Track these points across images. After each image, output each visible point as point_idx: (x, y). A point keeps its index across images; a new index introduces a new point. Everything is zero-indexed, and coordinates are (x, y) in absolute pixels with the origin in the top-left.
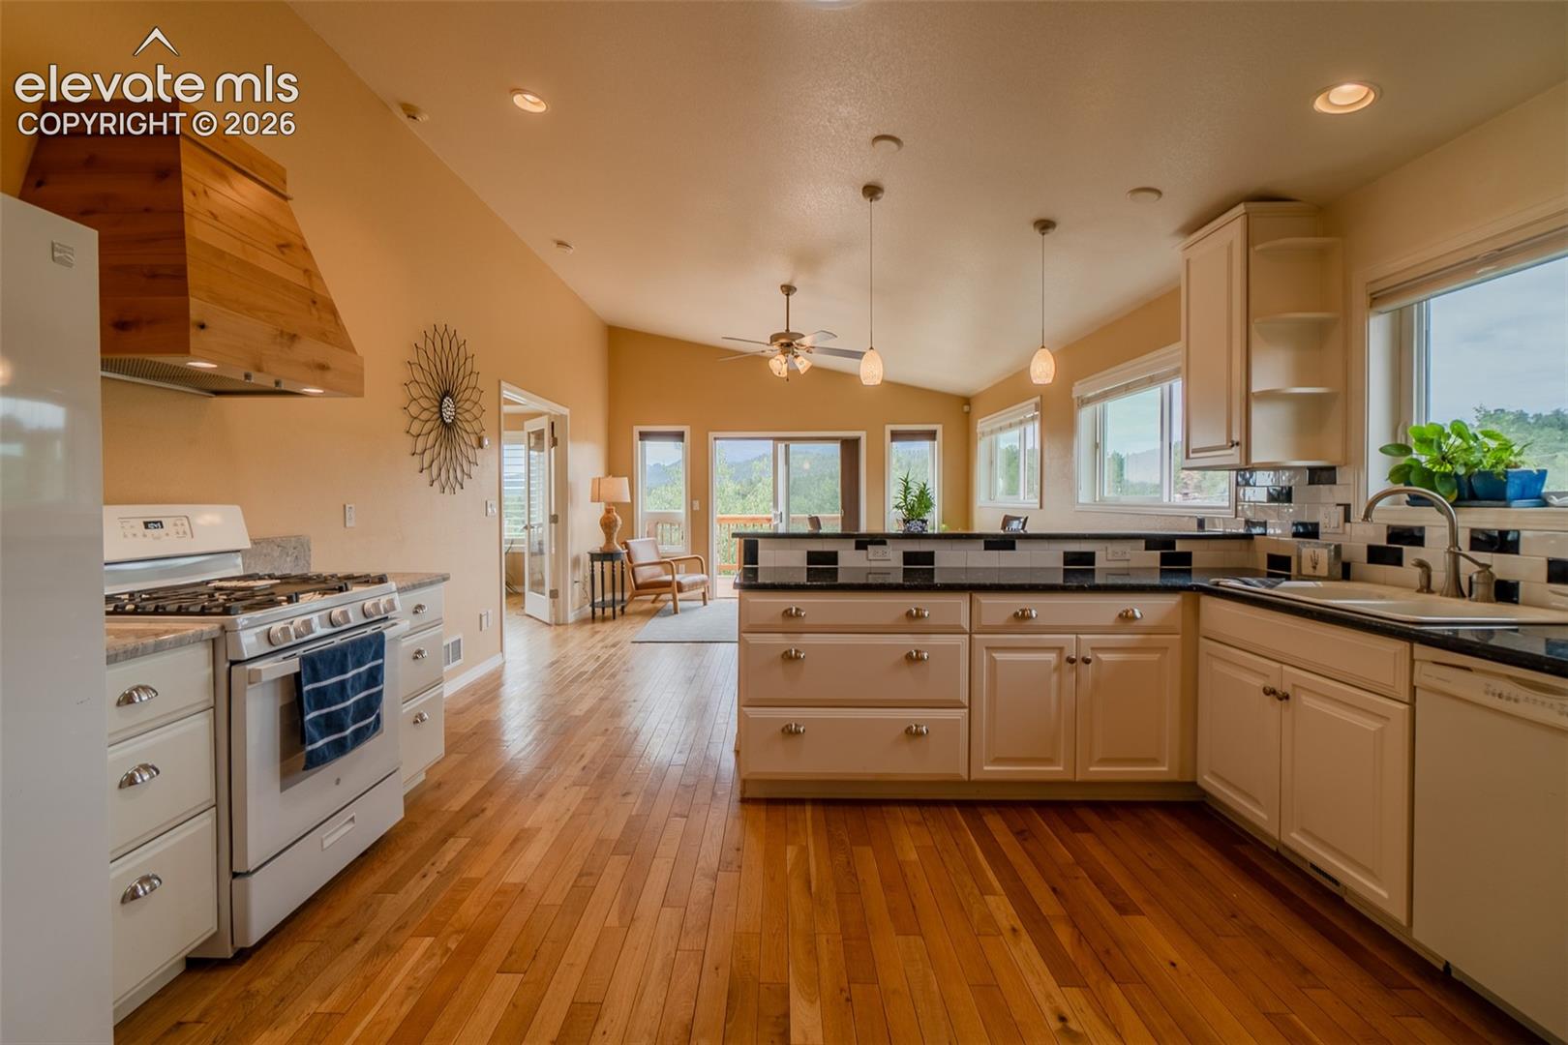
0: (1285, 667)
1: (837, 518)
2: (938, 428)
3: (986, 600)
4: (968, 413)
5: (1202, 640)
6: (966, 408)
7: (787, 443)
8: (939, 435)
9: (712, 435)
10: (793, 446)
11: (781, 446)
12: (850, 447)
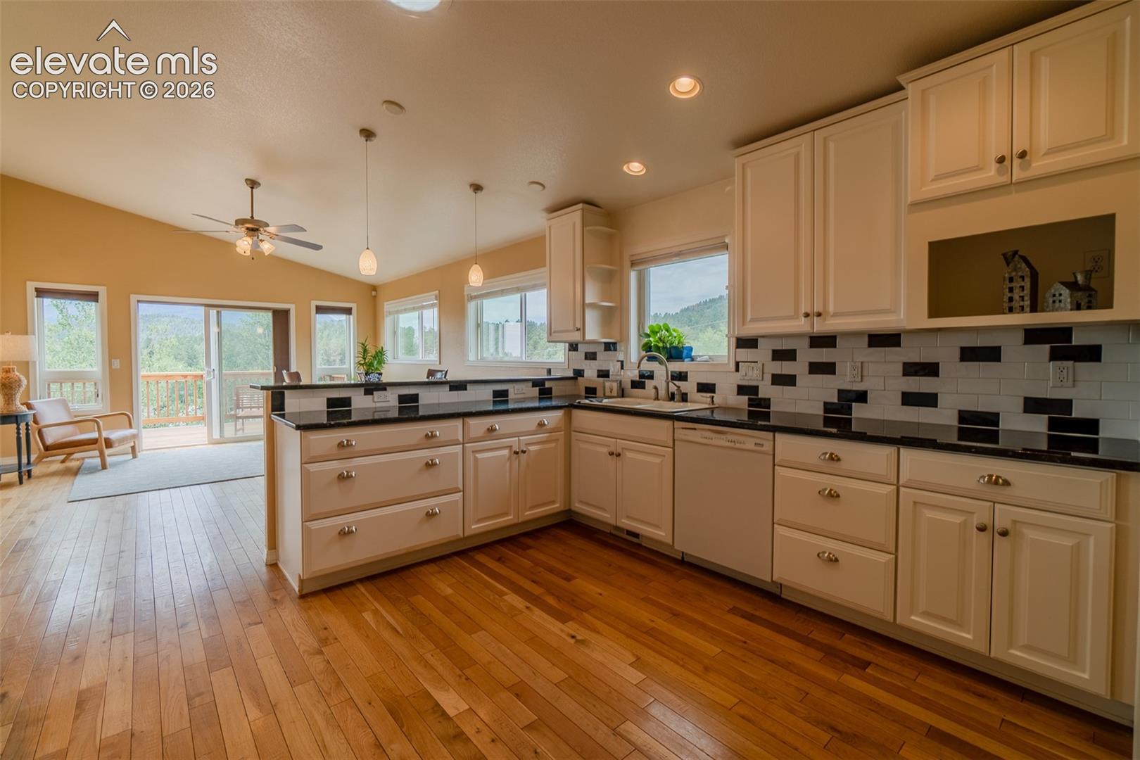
0: (618, 441)
1: (269, 374)
2: (353, 306)
3: (472, 422)
4: (375, 296)
5: (573, 433)
6: (374, 293)
7: (219, 309)
8: (354, 311)
9: (134, 298)
10: (224, 313)
11: (213, 312)
12: (281, 318)
